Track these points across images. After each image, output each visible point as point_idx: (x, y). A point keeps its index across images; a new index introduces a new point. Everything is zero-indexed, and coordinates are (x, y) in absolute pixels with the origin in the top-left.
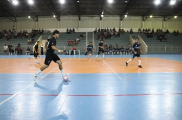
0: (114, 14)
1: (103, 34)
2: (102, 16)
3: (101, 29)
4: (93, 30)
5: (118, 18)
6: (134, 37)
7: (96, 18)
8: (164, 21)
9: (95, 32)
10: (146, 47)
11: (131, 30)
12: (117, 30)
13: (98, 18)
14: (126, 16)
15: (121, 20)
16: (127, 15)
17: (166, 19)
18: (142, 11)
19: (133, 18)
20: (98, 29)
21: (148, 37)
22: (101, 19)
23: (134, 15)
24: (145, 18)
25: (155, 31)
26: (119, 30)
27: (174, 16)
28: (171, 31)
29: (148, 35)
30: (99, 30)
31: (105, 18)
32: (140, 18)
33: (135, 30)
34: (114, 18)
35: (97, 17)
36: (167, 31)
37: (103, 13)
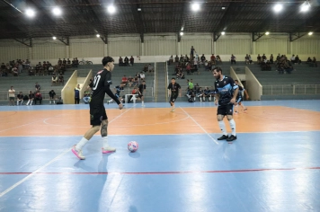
0: (201, 30)
1: (184, 66)
2: (182, 34)
3: (179, 56)
4: (166, 58)
5: (209, 37)
6: (238, 71)
7: (170, 37)
8: (291, 41)
9: (170, 62)
10: (259, 87)
12: (208, 58)
13: (175, 38)
14: (223, 33)
15: (215, 40)
16: (226, 31)
17: (294, 37)
18: (251, 23)
19: (236, 36)
20: (174, 56)
21: (263, 69)
22: (179, 39)
23: (237, 31)
24: (256, 37)
25: (275, 59)
26: (213, 57)
27: (308, 31)
28: (303, 58)
29: (263, 66)
30: (177, 58)
31: (187, 37)
32: (248, 37)
33: (240, 58)
34: (203, 37)
35: (172, 37)
36: (297, 58)
37: (182, 29)
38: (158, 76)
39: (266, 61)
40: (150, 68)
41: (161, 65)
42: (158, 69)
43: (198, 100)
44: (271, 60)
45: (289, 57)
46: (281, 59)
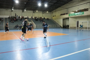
0: (19, 9)
1: (13, 19)
2: (13, 9)
3: (12, 16)
5: (21, 11)
6: (29, 21)
7: (9, 10)
8: (43, 13)
9: (9, 18)
10: (35, 25)
11: (28, 17)
12: (21, 17)
13: (11, 10)
14: (25, 10)
15: (23, 12)
16: (26, 10)
17: (44, 12)
18: (33, 8)
19: (29, 11)
20: (10, 16)
21: (36, 21)
22: (12, 11)
23: (29, 10)
24: (34, 12)
25: (39, 18)
26: (22, 17)
27: (47, 11)
28: (46, 18)
29: (36, 20)
30: (11, 17)
31: (14, 11)
32: (32, 12)
33: (30, 17)
34: (19, 11)
35: (10, 10)
36: (44, 18)
37: (13, 8)
38: (5, 22)
39: (37, 18)
40: (2, 19)
41: (6, 19)
42: (5, 20)
43: (18, 29)
44: (38, 18)
45: (43, 18)
46: (41, 18)
